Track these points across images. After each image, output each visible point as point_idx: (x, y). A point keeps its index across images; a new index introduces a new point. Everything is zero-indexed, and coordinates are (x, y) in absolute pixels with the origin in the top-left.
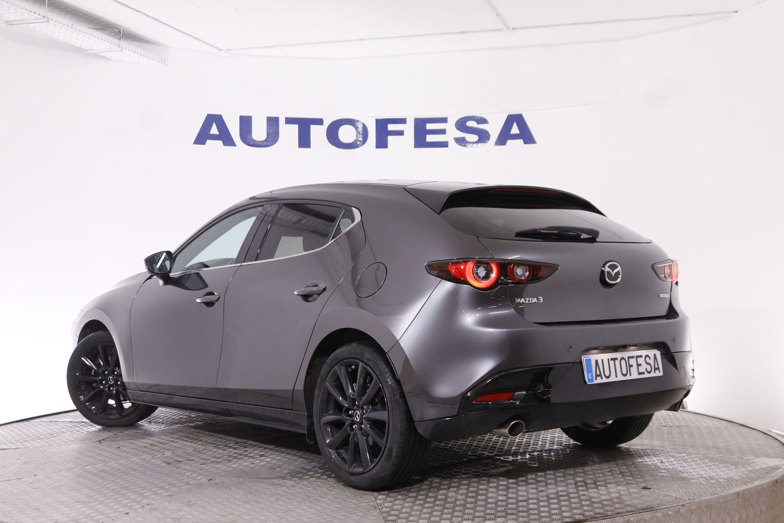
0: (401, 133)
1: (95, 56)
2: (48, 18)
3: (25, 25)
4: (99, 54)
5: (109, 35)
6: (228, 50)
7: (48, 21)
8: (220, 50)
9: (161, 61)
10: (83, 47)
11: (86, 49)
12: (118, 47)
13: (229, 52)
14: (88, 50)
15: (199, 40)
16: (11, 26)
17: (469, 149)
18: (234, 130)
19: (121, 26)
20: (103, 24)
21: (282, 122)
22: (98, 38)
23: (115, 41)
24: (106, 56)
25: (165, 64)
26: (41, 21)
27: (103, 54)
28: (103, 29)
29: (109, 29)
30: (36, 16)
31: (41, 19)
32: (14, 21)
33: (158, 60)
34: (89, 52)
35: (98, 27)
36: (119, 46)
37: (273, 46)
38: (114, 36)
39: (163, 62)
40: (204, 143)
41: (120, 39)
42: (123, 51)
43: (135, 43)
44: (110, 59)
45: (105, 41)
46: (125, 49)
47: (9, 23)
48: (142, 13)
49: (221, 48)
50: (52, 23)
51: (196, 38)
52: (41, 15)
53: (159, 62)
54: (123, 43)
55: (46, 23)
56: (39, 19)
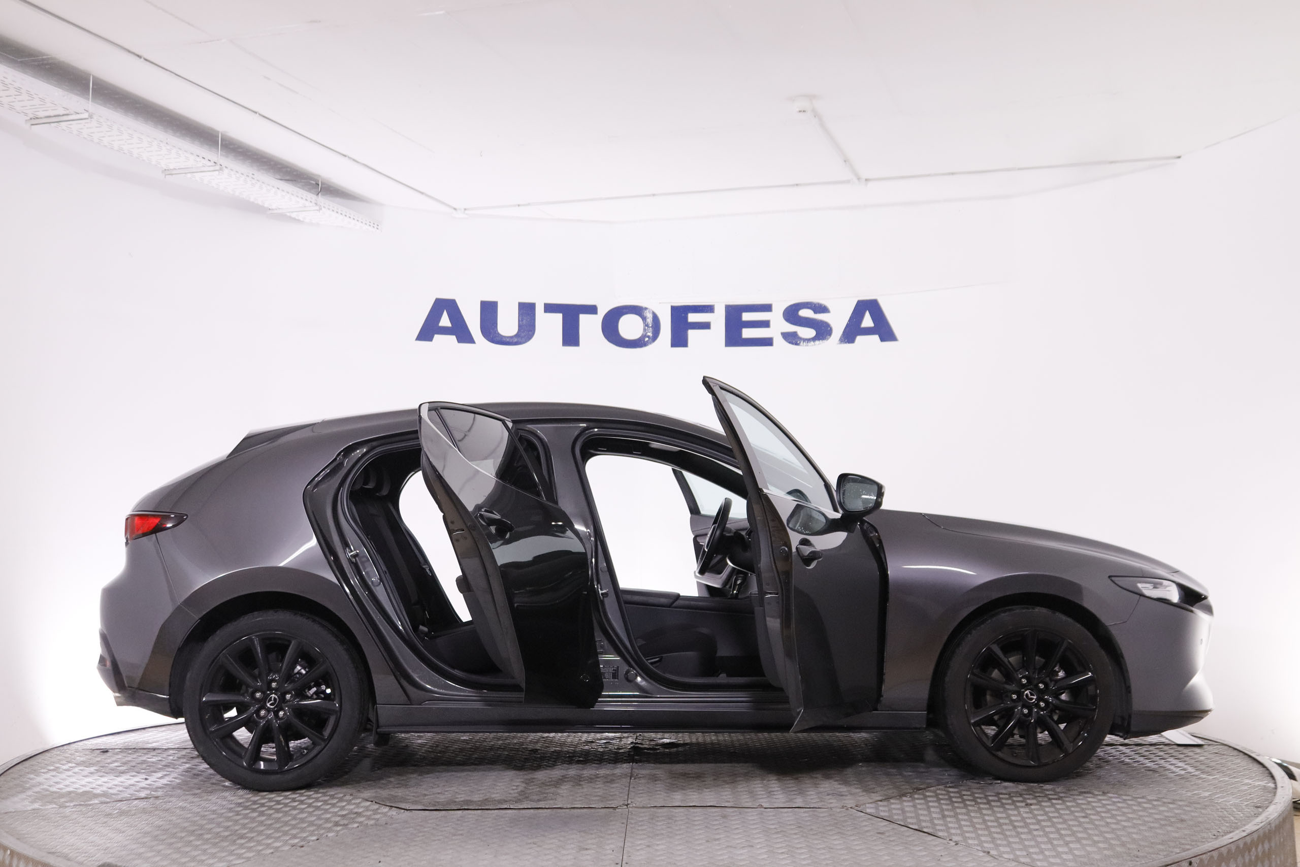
1: (283, 217)
2: (221, 165)
3: (189, 175)
4: (288, 214)
5: (303, 188)
6: (465, 209)
7: (221, 169)
8: (455, 209)
9: (372, 224)
10: (266, 205)
11: (270, 208)
12: (314, 205)
13: (466, 212)
14: (273, 209)
15: (427, 195)
16: (170, 176)
17: (802, 349)
18: (473, 321)
19: (319, 176)
20: (295, 173)
22: (288, 193)
23: (311, 196)
24: (297, 218)
25: (377, 228)
26: (212, 168)
27: (294, 215)
28: (295, 181)
29: (303, 181)
30: (206, 162)
31: (213, 166)
32: (175, 169)
33: (368, 223)
34: (275, 212)
35: (288, 178)
36: (316, 204)
37: (529, 204)
38: (309, 190)
39: (376, 226)
41: (318, 194)
42: (321, 211)
43: (338, 200)
44: (303, 221)
45: (297, 196)
46: (324, 207)
47: (167, 172)
49: (455, 207)
50: (226, 171)
51: (422, 193)
52: (212, 162)
53: (370, 225)
54: (322, 199)
55: (217, 172)
56: (209, 166)
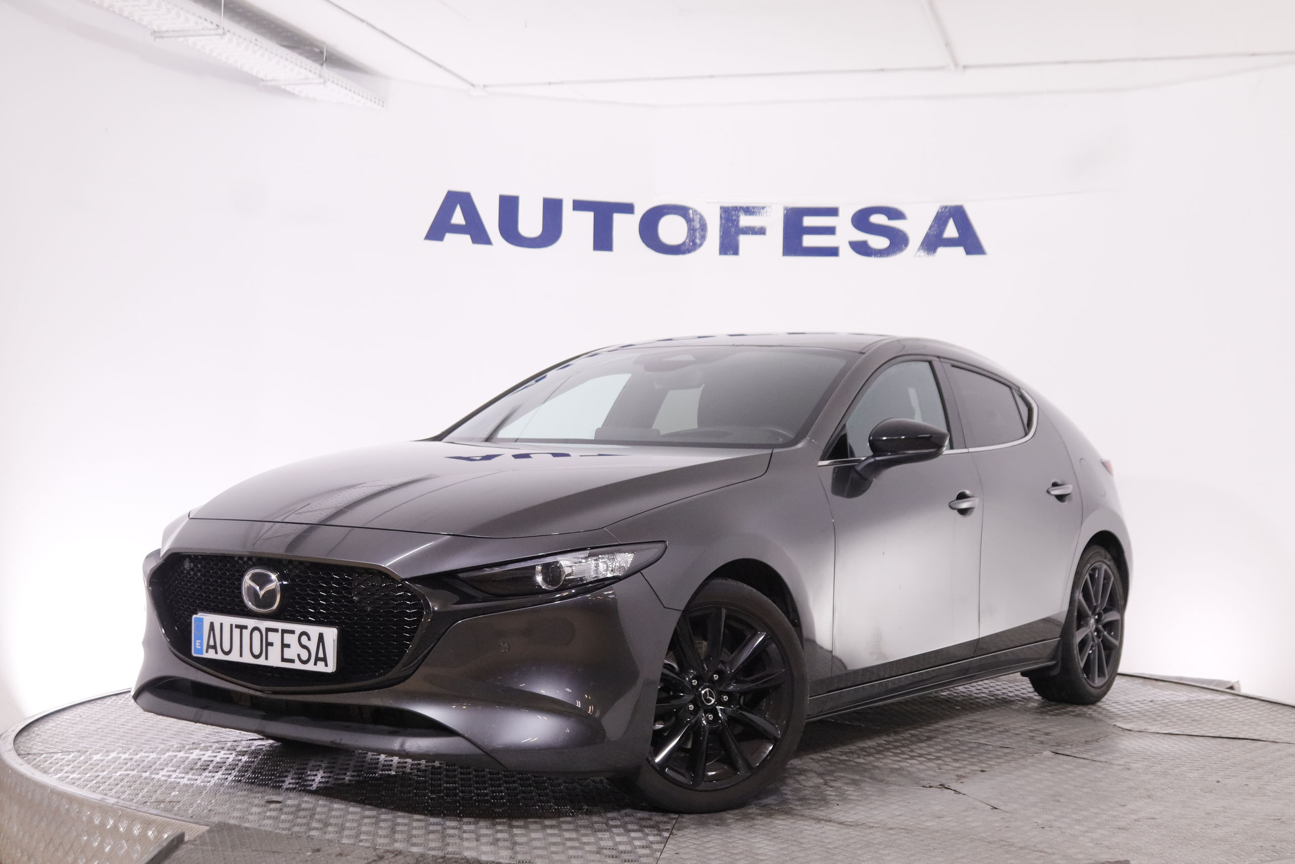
0: (761, 231)
1: (278, 91)
2: (224, 29)
3: (182, 39)
4: (283, 87)
5: (306, 56)
6: (485, 86)
7: (224, 34)
8: (473, 85)
9: (377, 101)
10: (261, 76)
11: (264, 79)
12: (317, 77)
13: (488, 89)
14: (266, 81)
15: (445, 69)
16: (159, 40)
17: (874, 261)
18: (490, 218)
19: (324, 43)
20: (296, 38)
21: (567, 207)
22: (288, 62)
23: (314, 66)
24: (292, 91)
25: (383, 106)
26: (211, 32)
27: (289, 88)
28: (296, 47)
29: (305, 47)
30: (208, 25)
31: (214, 29)
32: (168, 31)
33: (373, 100)
34: (272, 84)
35: (284, 43)
36: (320, 76)
37: (562, 83)
38: (313, 60)
39: (381, 103)
40: (440, 238)
41: (322, 65)
42: (326, 85)
43: (344, 72)
44: (298, 96)
45: (300, 67)
46: (329, 80)
47: (157, 34)
48: (368, 23)
49: (474, 83)
51: (440, 66)
52: (215, 24)
53: (375, 102)
54: (326, 71)
55: (218, 37)
56: (210, 30)
